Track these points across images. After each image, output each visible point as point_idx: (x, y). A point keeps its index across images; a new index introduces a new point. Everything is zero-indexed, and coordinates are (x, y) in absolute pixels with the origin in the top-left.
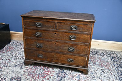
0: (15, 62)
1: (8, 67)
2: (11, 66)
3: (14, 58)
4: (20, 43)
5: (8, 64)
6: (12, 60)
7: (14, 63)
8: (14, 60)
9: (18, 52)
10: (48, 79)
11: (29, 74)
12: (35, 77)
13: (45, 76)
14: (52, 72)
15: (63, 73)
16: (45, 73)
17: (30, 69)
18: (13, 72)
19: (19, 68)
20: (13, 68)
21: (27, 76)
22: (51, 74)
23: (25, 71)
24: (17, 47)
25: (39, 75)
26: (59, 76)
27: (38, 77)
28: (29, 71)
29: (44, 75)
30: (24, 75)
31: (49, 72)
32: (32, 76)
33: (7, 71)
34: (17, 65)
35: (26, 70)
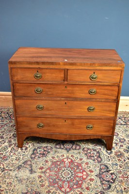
0: (14, 157)
1: (6, 171)
2: (11, 169)
3: (9, 149)
4: (8, 113)
5: (5, 165)
6: (8, 154)
7: (14, 162)
8: (12, 154)
9: (12, 134)
10: (88, 188)
11: (50, 181)
12: (63, 187)
13: (80, 182)
14: (89, 173)
15: (108, 171)
16: (77, 176)
17: (48, 171)
18: (20, 181)
19: (28, 171)
20: (16, 172)
21: (49, 186)
22: (89, 178)
23: (40, 177)
24: (5, 123)
25: (68, 182)
26: (104, 180)
27: (69, 186)
28: (47, 175)
29: (78, 181)
30: (42, 186)
31: (85, 173)
32: (56, 185)
33: (8, 181)
34: (21, 166)
35: (43, 175)
